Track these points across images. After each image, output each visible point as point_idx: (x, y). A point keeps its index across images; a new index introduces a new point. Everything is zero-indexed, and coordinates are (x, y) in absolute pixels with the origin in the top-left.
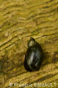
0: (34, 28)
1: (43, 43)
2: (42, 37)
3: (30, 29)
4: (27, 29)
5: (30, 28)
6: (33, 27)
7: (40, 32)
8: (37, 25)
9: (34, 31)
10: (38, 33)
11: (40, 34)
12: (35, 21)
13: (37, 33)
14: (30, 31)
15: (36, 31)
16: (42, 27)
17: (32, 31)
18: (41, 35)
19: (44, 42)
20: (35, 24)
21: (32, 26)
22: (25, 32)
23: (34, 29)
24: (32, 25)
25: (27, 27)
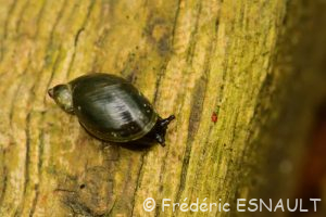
0: (37, 51)
1: (96, 51)
2: (76, 45)
3: (34, 64)
4: (29, 72)
5: (30, 62)
6: (33, 52)
7: (58, 43)
8: (34, 39)
9: (47, 58)
10: (60, 48)
11: (65, 46)
12: (20, 37)
13: (57, 53)
14: (39, 69)
15: (49, 53)
16: (50, 28)
17: (42, 63)
18: (69, 45)
19: (96, 48)
20: (29, 43)
21: (30, 54)
22: (30, 85)
23: (42, 54)
24: (26, 54)
25: (20, 71)
